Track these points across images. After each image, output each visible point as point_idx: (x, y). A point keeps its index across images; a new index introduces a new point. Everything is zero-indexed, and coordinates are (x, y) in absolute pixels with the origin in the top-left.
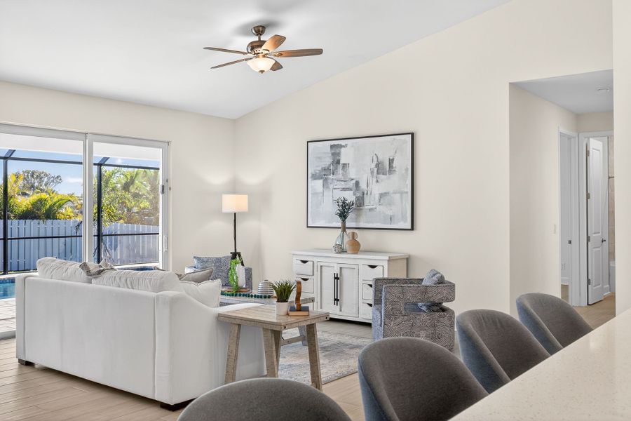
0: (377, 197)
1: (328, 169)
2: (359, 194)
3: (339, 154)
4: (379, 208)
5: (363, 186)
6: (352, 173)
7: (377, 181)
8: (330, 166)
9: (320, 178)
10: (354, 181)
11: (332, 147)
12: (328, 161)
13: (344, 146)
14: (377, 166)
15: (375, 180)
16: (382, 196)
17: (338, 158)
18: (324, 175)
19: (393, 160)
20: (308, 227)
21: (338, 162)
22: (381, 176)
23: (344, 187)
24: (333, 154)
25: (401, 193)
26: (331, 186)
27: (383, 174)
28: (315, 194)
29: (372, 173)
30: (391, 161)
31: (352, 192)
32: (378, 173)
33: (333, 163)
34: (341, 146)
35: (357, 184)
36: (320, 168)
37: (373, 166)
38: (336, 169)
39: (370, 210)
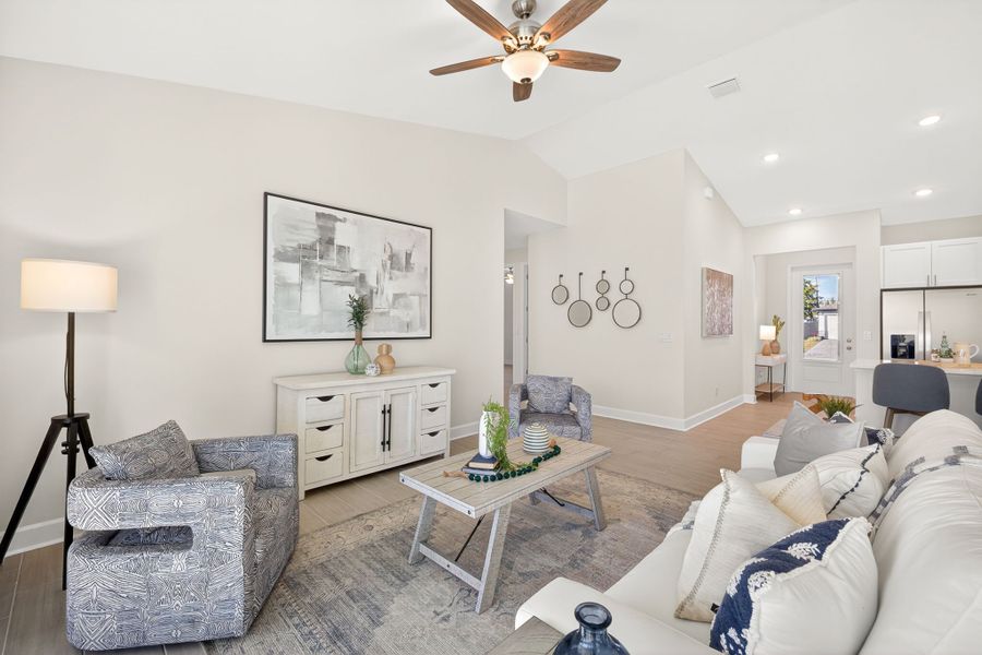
0: (391, 298)
1: (312, 248)
2: (365, 292)
3: (333, 230)
4: (393, 313)
5: (371, 281)
6: (355, 262)
7: (391, 278)
8: (314, 244)
9: (295, 260)
10: (357, 274)
11: (318, 215)
12: (310, 236)
13: (340, 220)
14: (391, 257)
15: (387, 276)
16: (397, 296)
17: (330, 235)
18: (305, 256)
19: (410, 255)
20: (265, 340)
21: (331, 242)
22: (395, 272)
23: (341, 279)
24: (320, 227)
25: (420, 295)
26: (318, 276)
27: (399, 269)
28: (283, 285)
29: (384, 266)
30: (408, 256)
31: (354, 288)
32: (392, 268)
33: (320, 240)
34: (336, 219)
35: (362, 278)
36: (295, 245)
37: (386, 257)
38: (328, 251)
39: (382, 314)
